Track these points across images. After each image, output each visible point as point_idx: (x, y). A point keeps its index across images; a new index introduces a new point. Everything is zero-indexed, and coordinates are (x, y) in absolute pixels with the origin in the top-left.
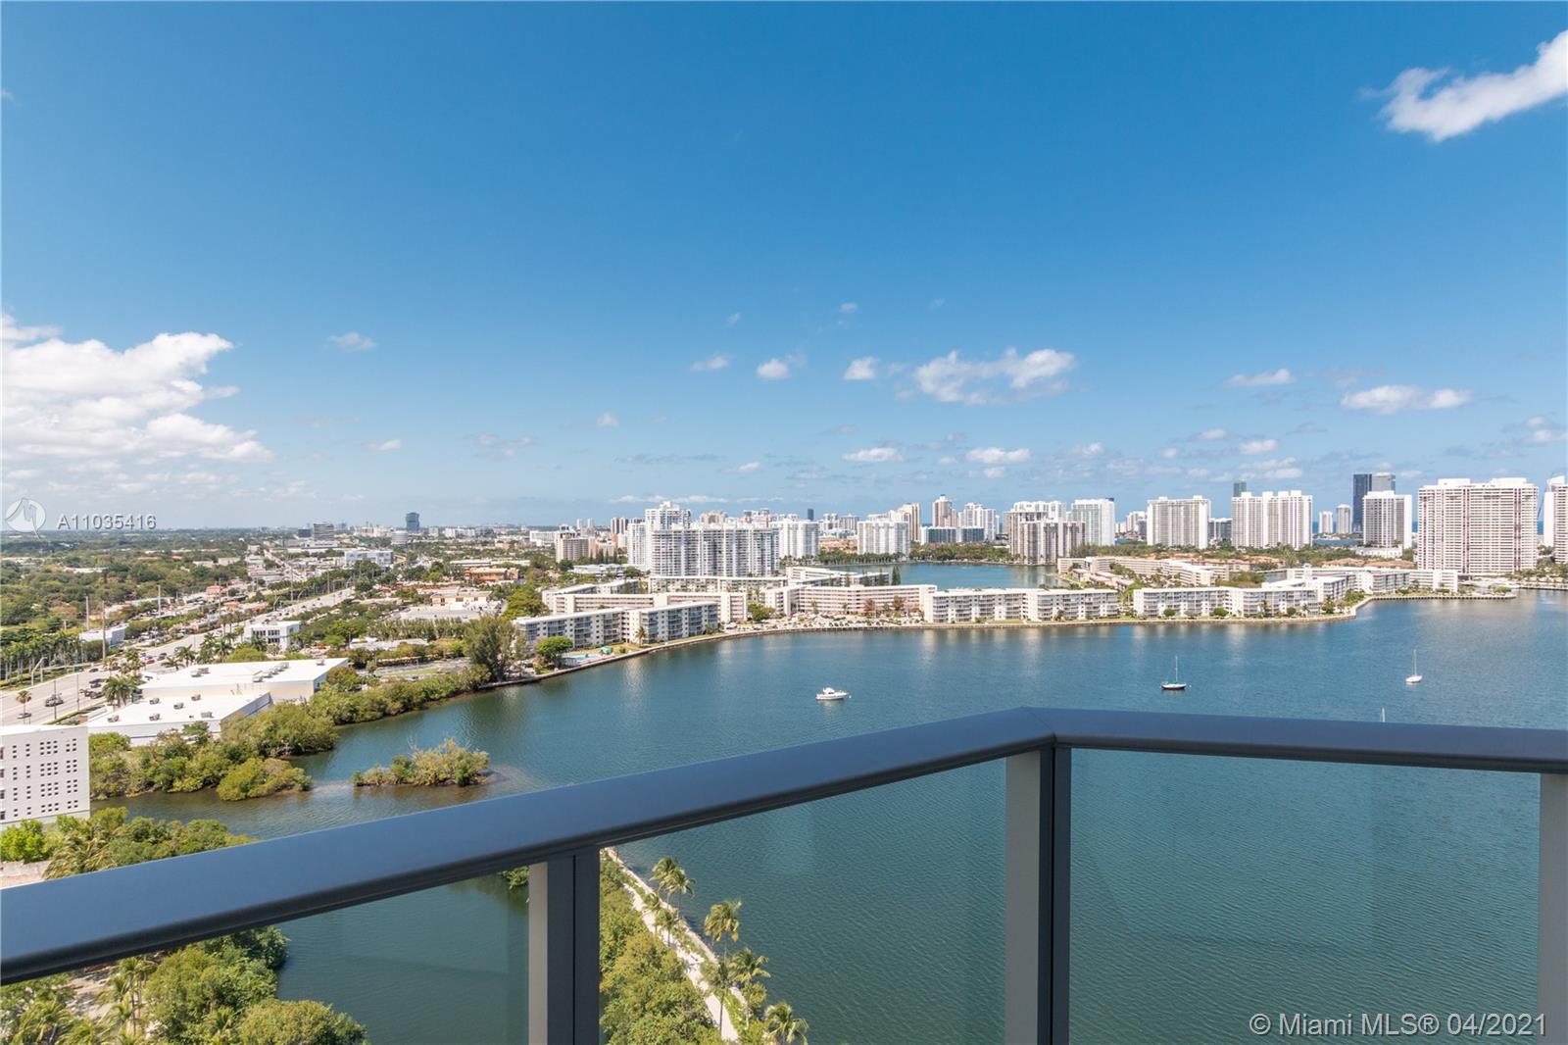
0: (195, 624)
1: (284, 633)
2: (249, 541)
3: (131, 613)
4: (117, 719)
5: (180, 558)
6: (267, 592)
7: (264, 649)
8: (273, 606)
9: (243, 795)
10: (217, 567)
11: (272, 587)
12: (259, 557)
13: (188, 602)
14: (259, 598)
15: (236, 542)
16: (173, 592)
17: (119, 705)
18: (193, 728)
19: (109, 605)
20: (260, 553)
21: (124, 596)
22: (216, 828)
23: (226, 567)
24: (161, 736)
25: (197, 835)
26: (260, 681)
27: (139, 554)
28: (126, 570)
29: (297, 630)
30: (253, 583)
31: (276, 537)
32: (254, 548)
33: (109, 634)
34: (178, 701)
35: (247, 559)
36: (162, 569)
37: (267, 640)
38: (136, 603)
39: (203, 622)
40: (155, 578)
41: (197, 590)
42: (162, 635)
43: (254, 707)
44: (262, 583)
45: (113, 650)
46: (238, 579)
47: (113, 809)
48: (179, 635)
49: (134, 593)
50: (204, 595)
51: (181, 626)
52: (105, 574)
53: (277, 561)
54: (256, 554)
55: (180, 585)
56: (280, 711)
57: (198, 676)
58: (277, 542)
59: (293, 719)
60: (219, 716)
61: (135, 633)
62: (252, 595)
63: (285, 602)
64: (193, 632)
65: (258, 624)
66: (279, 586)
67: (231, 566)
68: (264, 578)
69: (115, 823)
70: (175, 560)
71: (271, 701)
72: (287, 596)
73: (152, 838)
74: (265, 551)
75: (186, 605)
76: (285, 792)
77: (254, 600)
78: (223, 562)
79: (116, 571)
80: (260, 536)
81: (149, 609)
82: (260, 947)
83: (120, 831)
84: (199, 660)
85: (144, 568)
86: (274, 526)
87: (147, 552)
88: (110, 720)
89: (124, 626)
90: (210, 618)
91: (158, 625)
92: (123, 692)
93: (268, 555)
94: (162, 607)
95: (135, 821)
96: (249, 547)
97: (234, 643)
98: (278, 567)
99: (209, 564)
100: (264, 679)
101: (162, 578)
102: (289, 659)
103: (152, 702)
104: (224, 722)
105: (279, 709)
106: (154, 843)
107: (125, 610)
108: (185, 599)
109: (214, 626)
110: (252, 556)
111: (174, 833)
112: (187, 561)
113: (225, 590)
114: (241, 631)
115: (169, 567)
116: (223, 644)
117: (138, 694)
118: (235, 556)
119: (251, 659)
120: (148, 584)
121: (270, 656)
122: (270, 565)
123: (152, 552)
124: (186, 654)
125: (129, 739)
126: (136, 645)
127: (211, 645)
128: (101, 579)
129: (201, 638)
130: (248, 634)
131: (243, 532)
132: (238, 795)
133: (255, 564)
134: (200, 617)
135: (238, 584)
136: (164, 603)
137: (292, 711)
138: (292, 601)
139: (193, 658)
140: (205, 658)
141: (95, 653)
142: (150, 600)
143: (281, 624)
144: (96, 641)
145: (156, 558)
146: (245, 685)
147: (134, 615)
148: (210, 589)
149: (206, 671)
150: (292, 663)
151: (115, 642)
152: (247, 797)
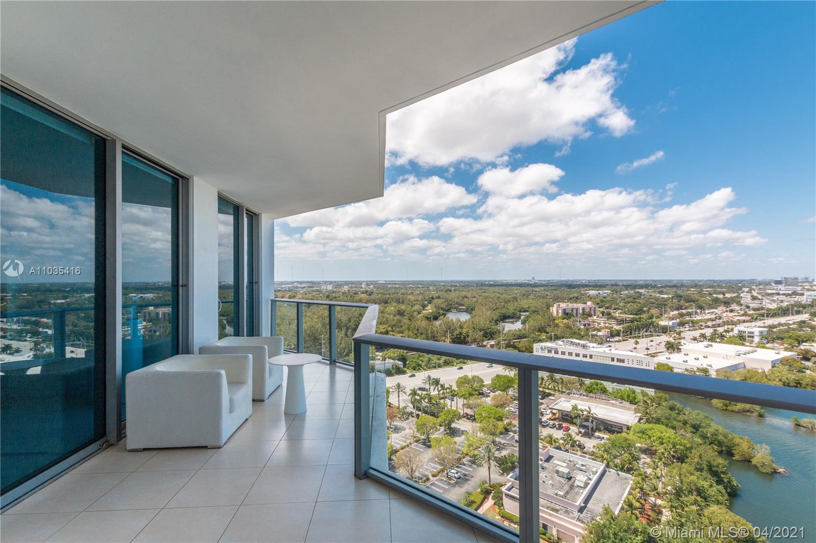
0: (710, 324)
1: (757, 333)
2: (744, 286)
3: (682, 315)
4: (669, 358)
5: (706, 293)
6: (752, 312)
7: (744, 340)
8: (753, 319)
9: (725, 408)
10: (725, 298)
11: (754, 310)
12: (749, 294)
13: (708, 313)
14: (745, 314)
15: (736, 286)
16: (701, 308)
17: (671, 353)
18: (701, 370)
19: (673, 311)
20: (750, 292)
21: (680, 308)
22: (706, 417)
23: (729, 298)
24: (687, 370)
25: (698, 417)
26: (739, 355)
27: (688, 290)
28: (681, 297)
29: (765, 333)
30: (743, 307)
31: (760, 284)
32: (746, 290)
33: (671, 323)
34: (696, 357)
35: (742, 295)
36: (697, 297)
37: (747, 336)
38: (684, 311)
39: (714, 323)
40: (694, 301)
41: (712, 308)
42: (694, 326)
43: (735, 367)
44: (748, 307)
45: (672, 330)
46: (735, 304)
47: (663, 394)
48: (702, 327)
49: (684, 307)
50: (716, 311)
51: (703, 323)
52: (672, 298)
53: (760, 297)
54: (747, 292)
55: (705, 305)
56: (748, 373)
57: (707, 347)
58: (760, 287)
59: (756, 378)
60: (716, 367)
61: (682, 324)
62: (742, 312)
63: (762, 318)
64: (709, 327)
65: (741, 327)
66: (758, 309)
67: (732, 298)
68: (750, 305)
69: (663, 400)
70: (704, 294)
71: (745, 367)
72: (763, 315)
73: (677, 412)
74: (753, 291)
75: (708, 315)
76: (748, 414)
77: (743, 315)
78: (728, 295)
79: (677, 297)
80: (750, 284)
81: (690, 314)
82: (723, 481)
83: (664, 404)
84: (709, 340)
85: (689, 296)
86: (760, 278)
87: (692, 290)
88: (667, 358)
89: (678, 320)
90: (718, 322)
91: (692, 321)
92: (672, 347)
93: (755, 294)
94: (696, 314)
95: (671, 402)
96: (743, 289)
97: (728, 335)
98: (759, 299)
99: (721, 296)
100: (741, 355)
101: (697, 301)
102: (757, 347)
103: (685, 354)
104: (717, 371)
105: (749, 371)
106: (677, 414)
107: (679, 314)
108: (707, 312)
109: (719, 326)
110: (745, 294)
111: (687, 413)
112: (710, 294)
113: (728, 309)
114: (732, 330)
115: (700, 296)
116: (721, 334)
117: (679, 350)
118: (735, 293)
119: (736, 344)
120: (690, 303)
121: (746, 344)
122: (754, 298)
123: (694, 289)
124: (703, 336)
125: (673, 368)
126: (682, 329)
127: (715, 334)
128: (670, 300)
129: (711, 330)
130: (736, 331)
131: (741, 282)
132: (722, 407)
133: (746, 298)
134: (713, 320)
135: (734, 307)
136: (696, 313)
137: (755, 374)
138: (765, 318)
139: (706, 339)
140: (712, 339)
141: (665, 330)
142: (690, 311)
143: (756, 328)
144: (665, 325)
145: (695, 292)
146: (731, 356)
147: (683, 316)
148: (720, 308)
149: (711, 346)
150: (758, 349)
151: (673, 327)
152: (727, 410)
